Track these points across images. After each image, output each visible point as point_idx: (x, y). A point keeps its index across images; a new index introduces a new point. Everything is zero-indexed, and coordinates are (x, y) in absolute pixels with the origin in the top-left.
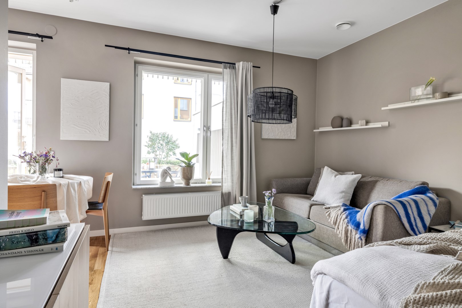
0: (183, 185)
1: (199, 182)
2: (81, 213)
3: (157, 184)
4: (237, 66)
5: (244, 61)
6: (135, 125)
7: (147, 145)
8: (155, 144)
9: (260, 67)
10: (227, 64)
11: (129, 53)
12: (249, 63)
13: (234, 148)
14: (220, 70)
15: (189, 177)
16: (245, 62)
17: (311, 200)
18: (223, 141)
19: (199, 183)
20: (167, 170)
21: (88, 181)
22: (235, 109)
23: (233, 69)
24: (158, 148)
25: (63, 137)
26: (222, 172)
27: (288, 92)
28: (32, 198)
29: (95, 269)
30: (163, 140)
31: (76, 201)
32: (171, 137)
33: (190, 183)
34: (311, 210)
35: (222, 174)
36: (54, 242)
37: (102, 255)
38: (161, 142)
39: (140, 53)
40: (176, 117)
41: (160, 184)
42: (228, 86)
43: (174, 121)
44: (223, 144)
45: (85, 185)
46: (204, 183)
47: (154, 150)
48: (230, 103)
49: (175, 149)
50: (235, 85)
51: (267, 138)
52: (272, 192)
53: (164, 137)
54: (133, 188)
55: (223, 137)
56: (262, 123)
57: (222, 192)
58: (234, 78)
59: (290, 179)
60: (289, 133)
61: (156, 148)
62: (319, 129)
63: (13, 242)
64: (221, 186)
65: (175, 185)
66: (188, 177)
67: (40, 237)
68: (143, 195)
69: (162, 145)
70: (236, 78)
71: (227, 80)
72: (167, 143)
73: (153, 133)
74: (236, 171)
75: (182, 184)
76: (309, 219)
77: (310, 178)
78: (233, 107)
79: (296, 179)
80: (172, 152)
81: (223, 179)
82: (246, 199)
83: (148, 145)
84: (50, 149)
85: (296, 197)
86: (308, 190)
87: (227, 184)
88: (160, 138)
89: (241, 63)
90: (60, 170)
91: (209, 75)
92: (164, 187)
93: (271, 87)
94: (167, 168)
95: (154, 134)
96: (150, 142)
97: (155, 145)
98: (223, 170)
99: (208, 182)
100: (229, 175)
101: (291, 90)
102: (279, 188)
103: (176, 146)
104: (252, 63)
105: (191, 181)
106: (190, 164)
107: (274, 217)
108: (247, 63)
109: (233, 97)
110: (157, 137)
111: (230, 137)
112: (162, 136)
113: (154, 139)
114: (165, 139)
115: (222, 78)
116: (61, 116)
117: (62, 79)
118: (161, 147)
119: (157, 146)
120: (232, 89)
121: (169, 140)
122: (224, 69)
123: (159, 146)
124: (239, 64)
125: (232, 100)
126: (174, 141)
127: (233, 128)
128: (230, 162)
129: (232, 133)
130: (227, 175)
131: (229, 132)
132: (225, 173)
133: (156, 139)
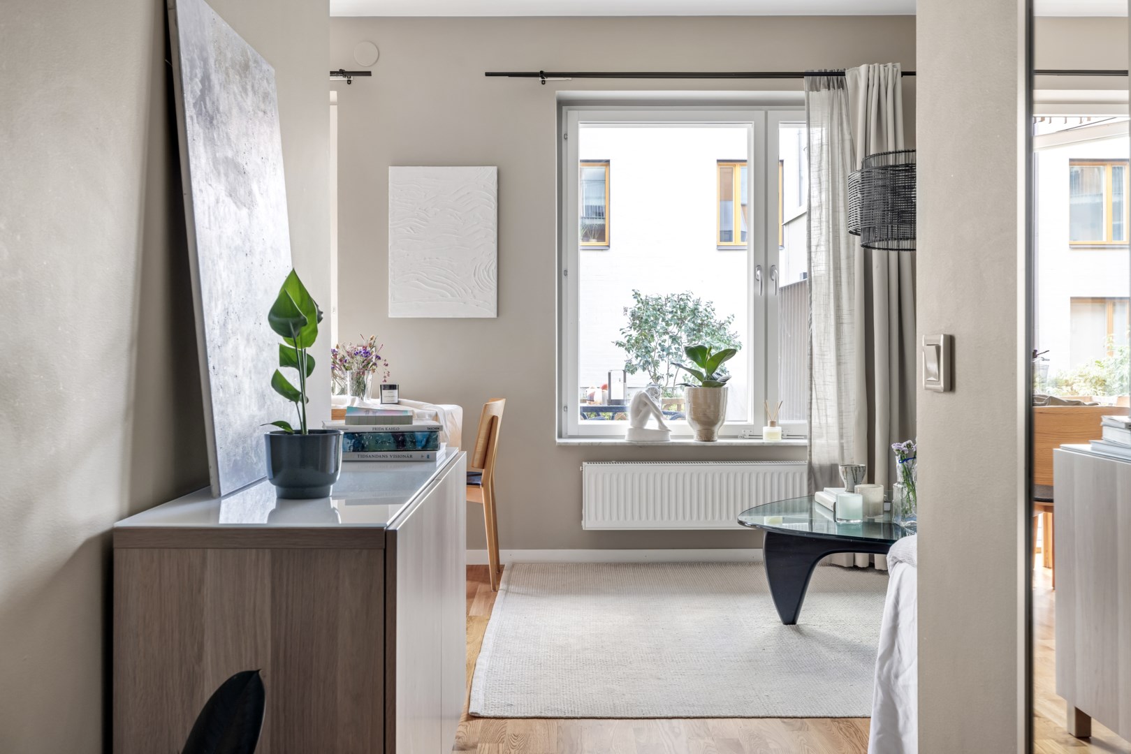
0: (694, 440)
1: (743, 432)
3: (621, 436)
4: (848, 78)
5: (869, 62)
6: (562, 273)
7: (625, 341)
8: (652, 336)
10: (818, 78)
11: (543, 83)
12: (890, 65)
13: (846, 328)
14: (800, 94)
15: (712, 417)
16: (876, 65)
18: (811, 310)
19: (743, 437)
20: (646, 397)
21: (452, 414)
23: (839, 88)
24: (663, 350)
25: (395, 310)
26: (811, 403)
30: (680, 322)
32: (709, 309)
33: (716, 434)
36: (424, 448)
38: (673, 329)
39: (570, 79)
40: (726, 235)
41: (629, 435)
43: (720, 249)
44: (811, 319)
45: (446, 422)
46: (760, 436)
47: (650, 360)
50: (847, 137)
53: (683, 310)
54: (559, 443)
55: (810, 298)
56: (902, 250)
57: (810, 464)
58: (844, 117)
61: (654, 350)
63: (377, 441)
64: (808, 444)
65: (673, 440)
66: (708, 418)
67: (408, 439)
68: (585, 464)
70: (848, 116)
73: (644, 299)
75: (691, 437)
81: (813, 428)
82: (858, 472)
83: (628, 341)
84: (372, 339)
88: (670, 316)
89: (863, 68)
90: (393, 387)
91: (769, 112)
92: (640, 444)
95: (647, 303)
96: (635, 329)
97: (650, 342)
98: (811, 395)
99: (770, 434)
104: (898, 65)
105: (719, 430)
106: (714, 379)
108: (882, 66)
109: (841, 173)
110: (659, 310)
111: (832, 296)
112: (674, 307)
113: (647, 317)
114: (685, 318)
115: (806, 116)
116: (390, 260)
117: (391, 169)
118: (673, 347)
119: (660, 344)
120: (837, 151)
121: (701, 320)
122: (811, 92)
123: (666, 345)
124: (856, 72)
125: (837, 183)
126: (718, 326)
127: (840, 269)
128: (834, 372)
129: (838, 284)
130: (826, 412)
131: (829, 281)
132: (820, 405)
133: (652, 318)
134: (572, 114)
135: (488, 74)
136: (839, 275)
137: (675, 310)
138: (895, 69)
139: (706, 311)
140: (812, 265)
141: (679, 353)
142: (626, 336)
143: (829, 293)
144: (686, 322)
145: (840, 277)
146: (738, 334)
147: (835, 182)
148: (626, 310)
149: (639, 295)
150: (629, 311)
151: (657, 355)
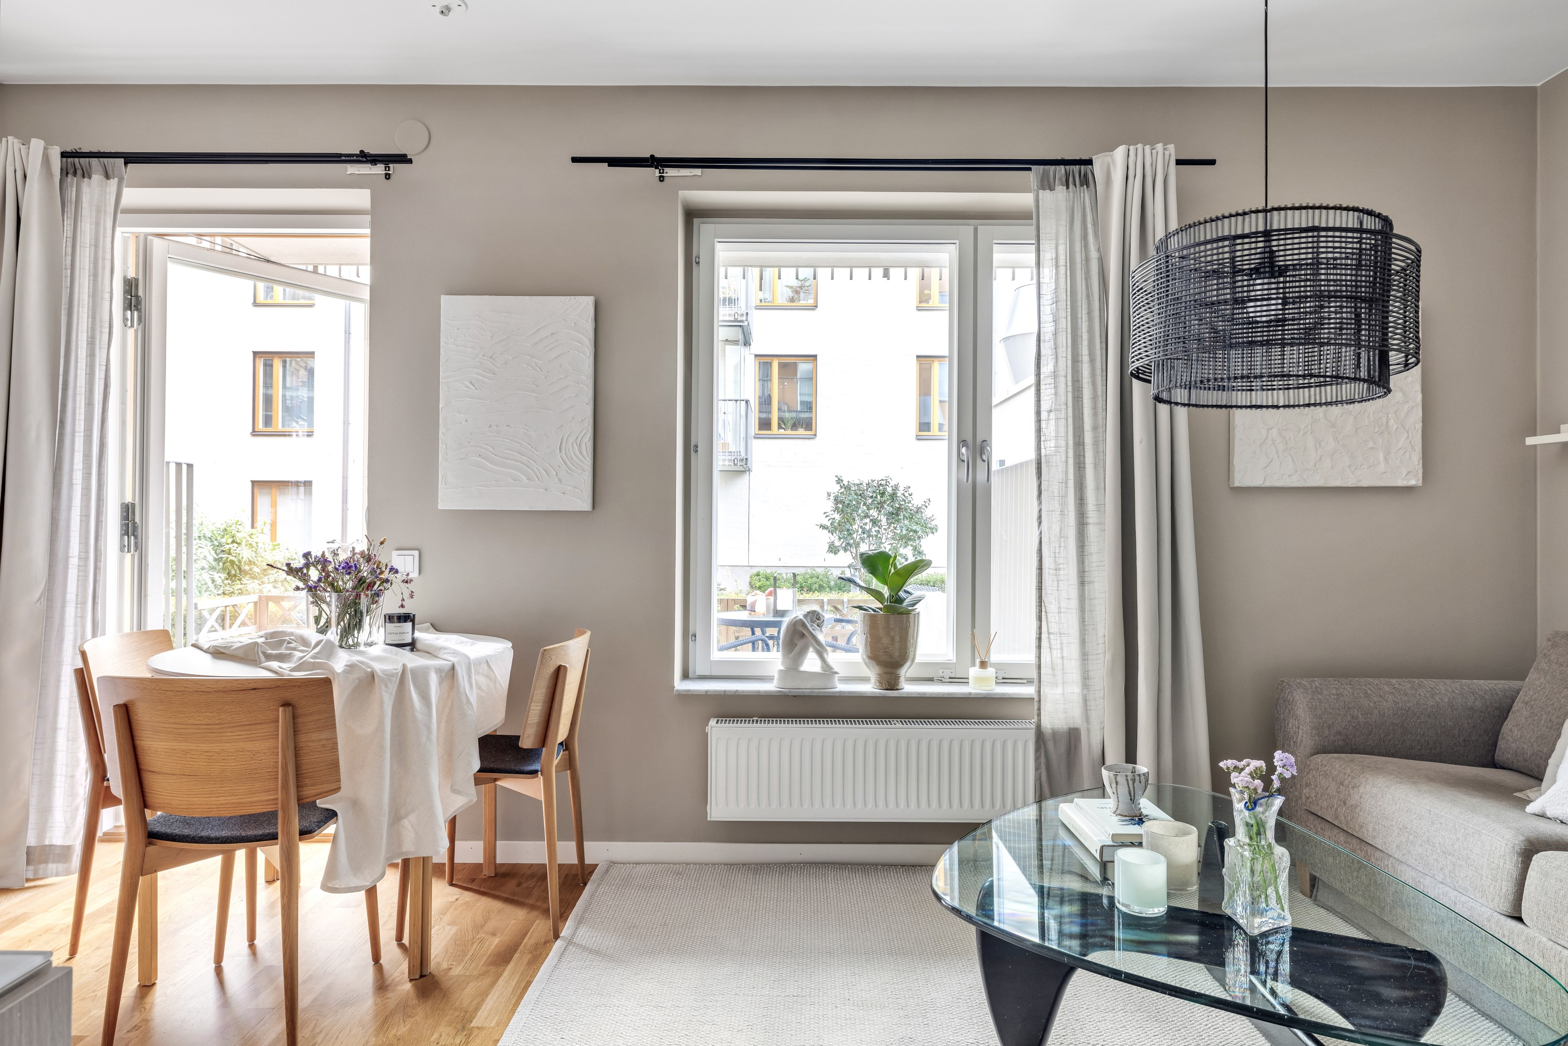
0: (870, 688)
1: (941, 674)
2: (451, 787)
3: (769, 679)
4: (1098, 168)
5: (1130, 142)
6: (690, 448)
7: (828, 524)
8: (854, 519)
9: (1212, 162)
10: (1052, 168)
11: (662, 179)
12: (1159, 147)
13: (1092, 531)
14: (1023, 200)
15: (897, 653)
16: (1140, 146)
17: (1523, 808)
18: (1040, 503)
19: (941, 681)
20: (804, 625)
21: (487, 662)
22: (1092, 361)
23: (1082, 185)
24: (864, 533)
25: (450, 499)
26: (1039, 639)
27: (1361, 223)
28: (247, 728)
29: (472, 1025)
30: (880, 506)
31: (429, 738)
32: (906, 494)
33: (902, 679)
34: (1531, 873)
35: (1039, 647)
37: (529, 956)
38: (874, 513)
39: (698, 172)
40: (924, 426)
41: (780, 679)
42: (1062, 261)
43: (919, 438)
44: (1040, 517)
45: (470, 677)
46: (963, 680)
47: (852, 542)
48: (1069, 336)
49: (919, 538)
50: (1094, 255)
51: (1258, 482)
52: (1271, 769)
53: (882, 494)
54: (678, 690)
55: (1040, 486)
57: (1039, 727)
58: (1090, 226)
59: (1394, 681)
60: (1381, 458)
62: (1559, 432)
64: (1036, 699)
65: (842, 687)
66: (891, 657)
68: (713, 722)
69: (875, 522)
70: (1095, 224)
71: (1057, 239)
72: (894, 516)
73: (846, 484)
74: (1101, 634)
75: (866, 681)
76: (1520, 919)
77: (1514, 684)
78: (1085, 351)
79: (1429, 683)
80: (910, 548)
81: (1043, 671)
82: (1134, 780)
83: (831, 524)
85: (1431, 779)
86: (1501, 744)
87: (1059, 690)
88: (870, 501)
89: (1120, 152)
90: (406, 618)
91: (979, 227)
92: (795, 692)
93: (1257, 212)
94: (805, 616)
95: (848, 488)
96: (838, 513)
97: (851, 525)
98: (1040, 628)
99: (979, 680)
100: (1073, 651)
101: (1379, 216)
102: (1329, 727)
103: (925, 526)
104: (1171, 147)
105: (905, 672)
106: (900, 601)
107: (1286, 907)
108: (1148, 148)
109: (1085, 307)
110: (861, 495)
111: (1071, 484)
112: (874, 492)
113: (848, 502)
114: (885, 502)
115: (1034, 233)
116: (440, 427)
117: (445, 300)
118: (873, 530)
119: (861, 527)
120: (1080, 275)
121: (899, 504)
122: (1041, 191)
123: (867, 527)
124: (1109, 159)
125: (1080, 321)
126: (915, 510)
127: (1084, 446)
128: (1074, 593)
129: (1080, 466)
130: (1062, 653)
131: (1067, 462)
132: (1052, 642)
133: (854, 503)
134: (705, 229)
135: (575, 160)
136: (1082, 454)
137: (874, 495)
138: (1167, 153)
139: (904, 495)
140: (1043, 438)
141: (879, 536)
142: (829, 520)
143: (1067, 479)
144: (886, 506)
145: (1084, 456)
146: (934, 517)
147: (1077, 319)
148: (829, 494)
149: (842, 480)
150: (832, 495)
151: (858, 537)
